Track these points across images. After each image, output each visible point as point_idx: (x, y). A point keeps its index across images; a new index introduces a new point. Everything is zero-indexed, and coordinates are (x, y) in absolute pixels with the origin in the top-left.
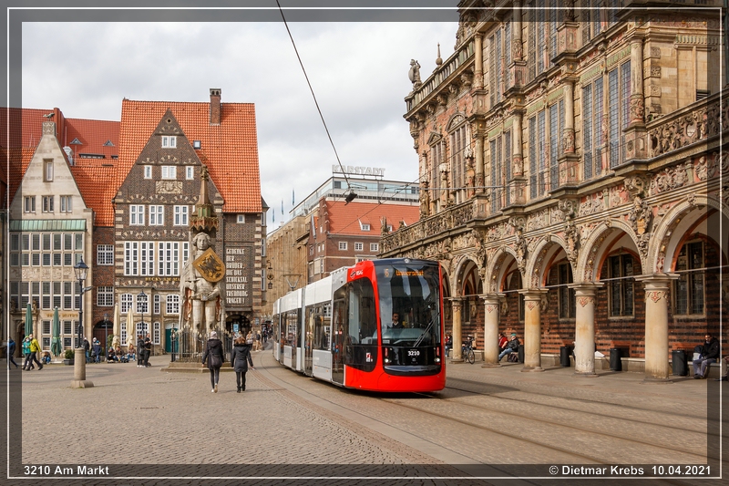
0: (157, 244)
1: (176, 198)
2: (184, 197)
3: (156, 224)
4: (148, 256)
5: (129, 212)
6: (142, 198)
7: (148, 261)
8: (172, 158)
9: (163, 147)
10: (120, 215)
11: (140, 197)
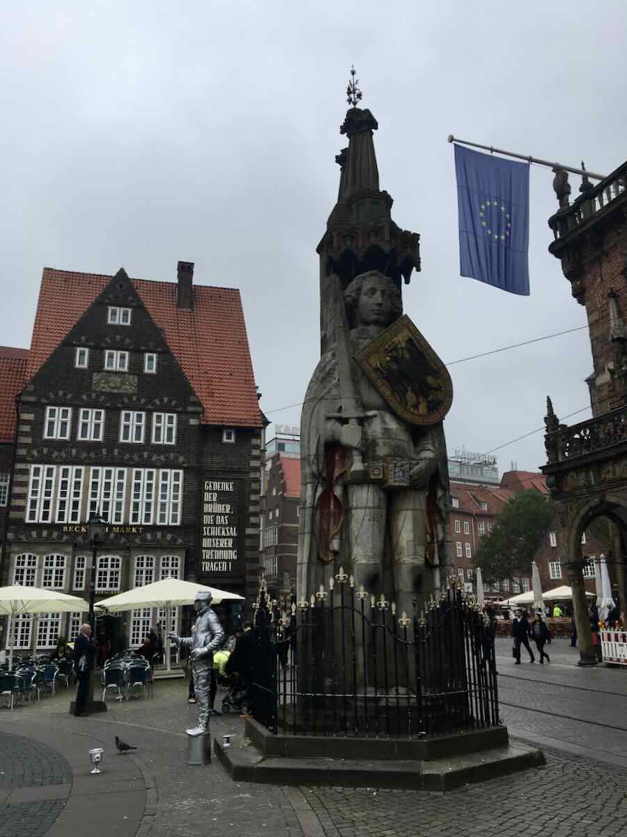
0: (87, 472)
1: (126, 400)
2: (139, 400)
3: (90, 437)
4: (70, 490)
5: (43, 417)
6: (69, 396)
7: (70, 498)
8: (123, 340)
9: (110, 322)
10: (27, 422)
11: (65, 395)
